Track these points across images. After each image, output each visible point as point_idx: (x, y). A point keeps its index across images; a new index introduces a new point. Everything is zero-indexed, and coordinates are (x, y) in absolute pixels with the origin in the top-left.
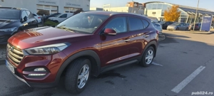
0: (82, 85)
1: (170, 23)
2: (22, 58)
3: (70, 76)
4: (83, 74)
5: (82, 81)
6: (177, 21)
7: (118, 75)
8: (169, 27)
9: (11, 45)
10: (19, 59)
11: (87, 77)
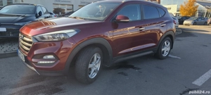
0: (93, 75)
1: (187, 18)
2: (31, 45)
3: (81, 64)
4: (93, 63)
5: (93, 70)
6: (194, 15)
7: (132, 67)
8: (185, 22)
9: (22, 34)
10: (29, 47)
11: (98, 66)
